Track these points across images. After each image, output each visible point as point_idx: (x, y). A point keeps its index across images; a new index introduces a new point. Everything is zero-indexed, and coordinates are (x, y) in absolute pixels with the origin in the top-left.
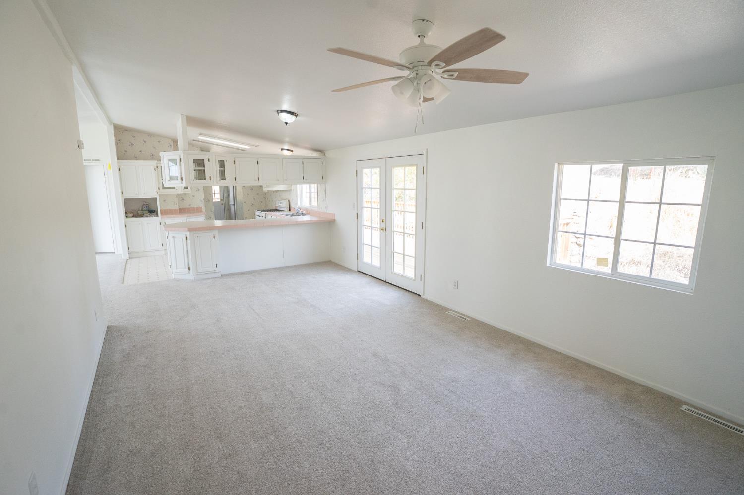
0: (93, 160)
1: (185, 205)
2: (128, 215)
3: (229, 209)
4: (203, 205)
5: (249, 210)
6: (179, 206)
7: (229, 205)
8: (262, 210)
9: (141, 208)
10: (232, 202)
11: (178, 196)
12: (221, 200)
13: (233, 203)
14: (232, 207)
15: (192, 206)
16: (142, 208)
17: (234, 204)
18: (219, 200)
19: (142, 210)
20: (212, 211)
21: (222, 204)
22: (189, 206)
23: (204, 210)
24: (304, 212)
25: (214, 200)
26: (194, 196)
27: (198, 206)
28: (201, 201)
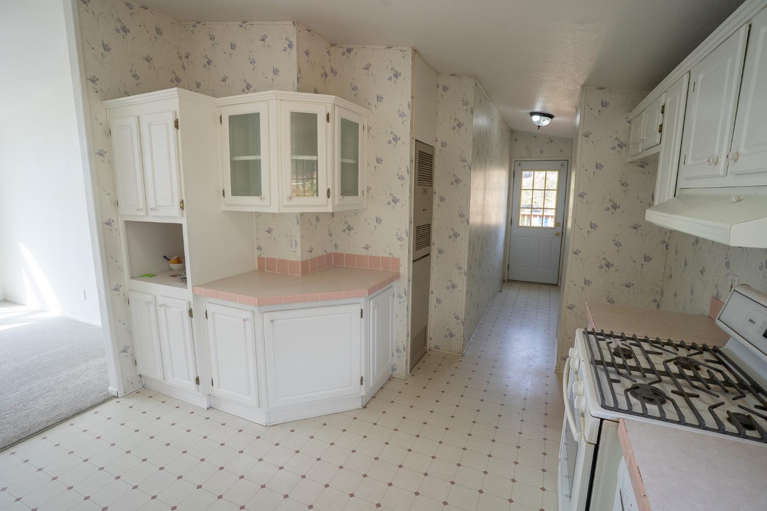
1: (354, 245)
4: (402, 254)
5: (587, 283)
15: (372, 252)
21: (557, 235)
22: (363, 252)
26: (379, 220)
27: (387, 255)
28: (400, 239)
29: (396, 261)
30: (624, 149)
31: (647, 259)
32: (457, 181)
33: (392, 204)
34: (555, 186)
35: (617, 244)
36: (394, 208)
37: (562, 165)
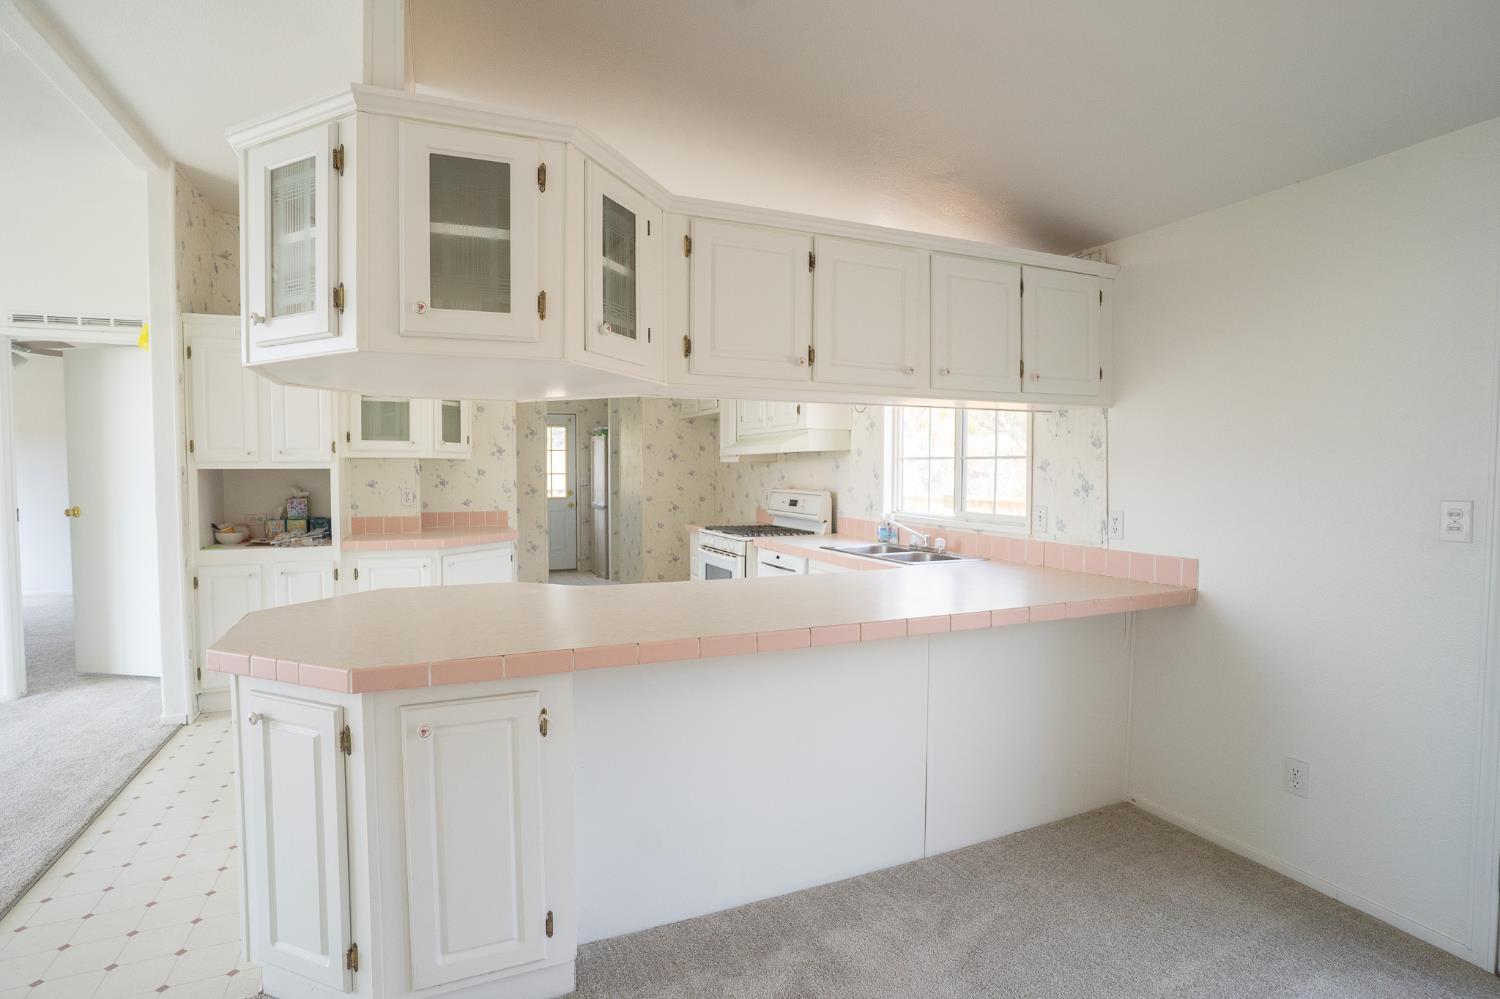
0: (120, 323)
1: (450, 502)
2: (221, 536)
3: (589, 521)
4: (510, 506)
5: (660, 526)
6: (425, 505)
7: (590, 508)
8: (729, 530)
9: (280, 510)
10: (599, 500)
11: (423, 466)
12: (569, 493)
13: (603, 504)
14: (599, 516)
15: (473, 508)
16: (285, 512)
17: (606, 507)
18: (563, 495)
19: (285, 517)
20: (540, 527)
21: (571, 505)
22: (463, 509)
23: (513, 521)
24: (939, 544)
25: (549, 495)
26: (481, 472)
27: (493, 510)
28: (507, 490)
29: (504, 515)
30: (677, 408)
31: (702, 499)
32: (533, 433)
33: (497, 454)
34: (563, 447)
35: (680, 489)
36: (499, 458)
37: (570, 420)
